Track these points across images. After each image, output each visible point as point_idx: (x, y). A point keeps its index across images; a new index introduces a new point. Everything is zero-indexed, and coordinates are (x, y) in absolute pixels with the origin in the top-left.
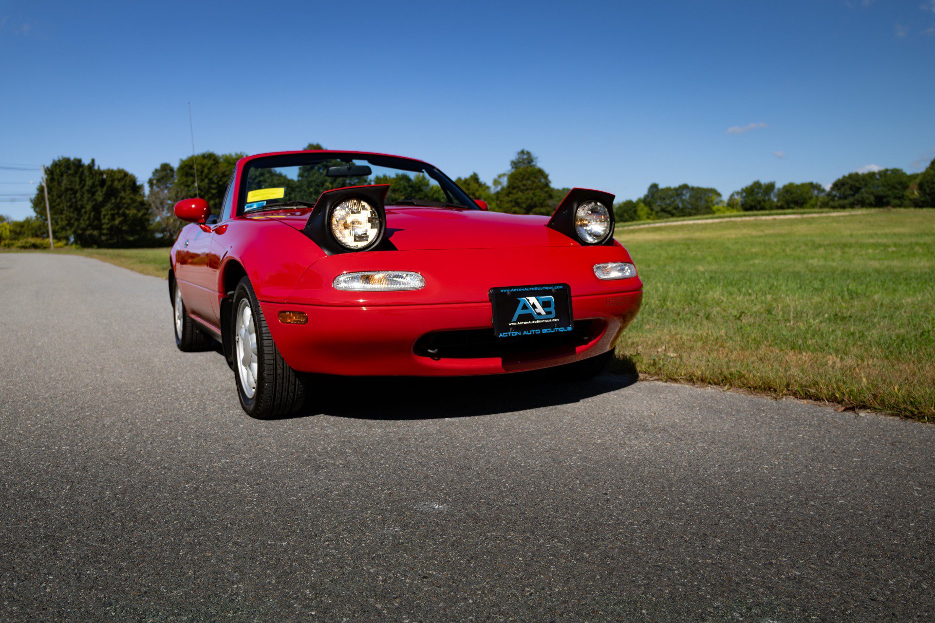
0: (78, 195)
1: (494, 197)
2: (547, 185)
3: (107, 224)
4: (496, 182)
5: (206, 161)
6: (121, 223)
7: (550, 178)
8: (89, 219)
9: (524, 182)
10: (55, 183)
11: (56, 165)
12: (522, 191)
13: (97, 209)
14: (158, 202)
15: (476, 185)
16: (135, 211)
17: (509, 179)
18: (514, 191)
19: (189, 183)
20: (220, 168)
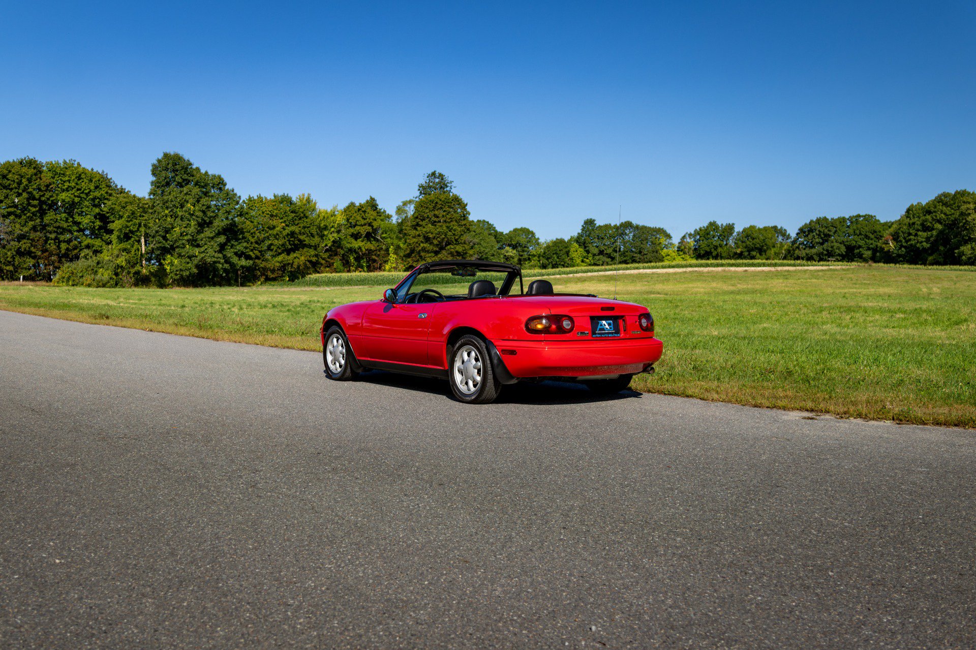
1: (396, 229)
2: (464, 217)
4: (400, 210)
5: (24, 170)
7: (468, 208)
9: (436, 212)
12: (434, 223)
15: (374, 213)
17: (416, 208)
18: (424, 223)
20: (44, 179)
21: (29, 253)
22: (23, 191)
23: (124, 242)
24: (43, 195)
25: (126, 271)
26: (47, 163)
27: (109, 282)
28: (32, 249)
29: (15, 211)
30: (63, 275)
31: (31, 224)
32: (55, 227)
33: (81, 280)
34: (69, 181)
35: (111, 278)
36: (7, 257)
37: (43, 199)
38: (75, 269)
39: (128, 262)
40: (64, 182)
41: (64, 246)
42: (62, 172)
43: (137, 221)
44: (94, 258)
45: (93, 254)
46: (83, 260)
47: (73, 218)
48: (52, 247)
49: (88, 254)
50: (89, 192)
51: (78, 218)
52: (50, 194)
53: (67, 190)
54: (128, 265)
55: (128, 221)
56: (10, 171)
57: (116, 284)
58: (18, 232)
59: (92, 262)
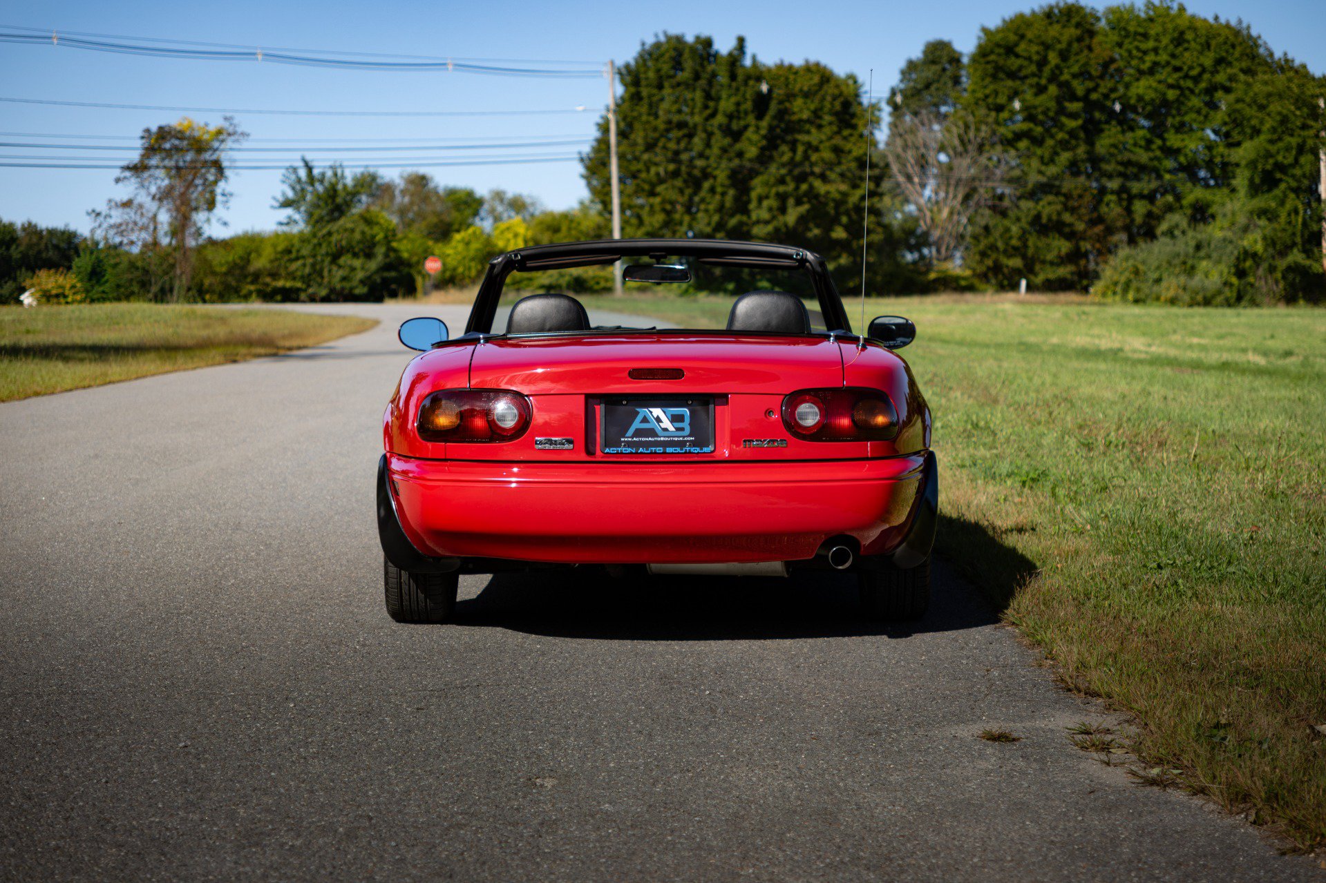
0: (698, 142)
3: (767, 222)
5: (1054, 30)
6: (802, 219)
8: (721, 209)
10: (644, 109)
11: (651, 55)
13: (741, 181)
14: (910, 156)
16: (844, 187)
19: (1002, 100)
20: (1097, 49)
21: (1057, 227)
22: (1050, 81)
23: (1263, 192)
24: (1095, 89)
25: (1265, 265)
26: (1111, 11)
27: (1220, 292)
28: (1067, 217)
29: (1030, 130)
30: (1116, 278)
31: (1065, 157)
32: (1121, 163)
33: (1156, 288)
34: (1156, 50)
35: (1225, 284)
36: (1011, 238)
37: (1094, 96)
38: (1144, 262)
39: (1270, 242)
40: (1145, 53)
41: (1140, 208)
42: (1141, 30)
43: (1294, 141)
44: (1190, 233)
45: (1189, 225)
46: (1166, 240)
47: (1164, 140)
48: (1112, 209)
49: (1177, 226)
50: (1200, 74)
51: (1174, 140)
52: (1110, 84)
53: (1151, 72)
54: (1271, 250)
55: (1272, 142)
56: (1022, 37)
57: (1239, 298)
58: (1034, 178)
59: (1184, 244)
